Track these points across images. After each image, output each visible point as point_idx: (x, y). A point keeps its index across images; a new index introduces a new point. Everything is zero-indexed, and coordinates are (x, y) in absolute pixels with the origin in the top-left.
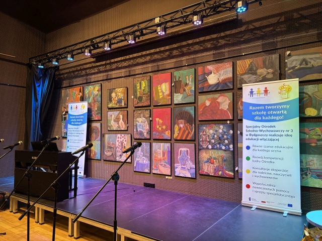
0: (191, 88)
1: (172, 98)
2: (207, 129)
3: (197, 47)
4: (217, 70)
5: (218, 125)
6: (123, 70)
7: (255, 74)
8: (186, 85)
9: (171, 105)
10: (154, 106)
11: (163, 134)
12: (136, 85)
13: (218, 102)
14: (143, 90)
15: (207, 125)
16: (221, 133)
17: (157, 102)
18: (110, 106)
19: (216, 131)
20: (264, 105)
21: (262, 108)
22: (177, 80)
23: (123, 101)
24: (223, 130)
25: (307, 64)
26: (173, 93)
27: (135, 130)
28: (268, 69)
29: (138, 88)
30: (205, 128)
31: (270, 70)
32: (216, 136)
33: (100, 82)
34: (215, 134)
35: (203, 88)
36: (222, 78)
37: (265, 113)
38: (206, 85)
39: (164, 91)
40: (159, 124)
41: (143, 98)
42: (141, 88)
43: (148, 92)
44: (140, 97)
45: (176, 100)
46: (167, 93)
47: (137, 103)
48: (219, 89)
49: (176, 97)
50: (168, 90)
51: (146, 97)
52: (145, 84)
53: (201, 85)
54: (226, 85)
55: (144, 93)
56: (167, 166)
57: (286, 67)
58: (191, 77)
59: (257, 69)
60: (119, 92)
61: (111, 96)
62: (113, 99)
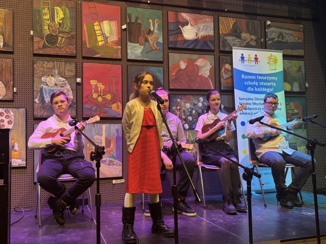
0: (158, 39)
1: (124, 48)
2: (182, 102)
4: (196, 22)
5: (197, 97)
7: (239, 37)
8: (150, 32)
10: (84, 58)
11: (106, 109)
12: (39, 11)
13: (196, 65)
14: (60, 24)
15: (183, 97)
16: (200, 108)
17: (92, 50)
19: (195, 105)
20: (256, 75)
21: (254, 77)
23: (1, 37)
24: (203, 104)
25: (283, 39)
26: (124, 41)
27: (37, 100)
28: (251, 35)
29: (47, 17)
30: (179, 100)
31: (253, 37)
32: (194, 112)
34: (192, 109)
35: (176, 42)
36: (202, 34)
37: (257, 84)
39: (107, 35)
40: (96, 91)
41: (60, 38)
42: (52, 18)
43: (71, 30)
44: (52, 35)
45: (132, 53)
46: (113, 38)
47: (43, 47)
48: (198, 47)
49: (131, 49)
50: (115, 34)
51: (67, 38)
52: (64, 14)
53: (172, 37)
54: (207, 44)
55: (60, 29)
56: (114, 163)
57: (266, 37)
58: (157, 22)
59: (241, 33)
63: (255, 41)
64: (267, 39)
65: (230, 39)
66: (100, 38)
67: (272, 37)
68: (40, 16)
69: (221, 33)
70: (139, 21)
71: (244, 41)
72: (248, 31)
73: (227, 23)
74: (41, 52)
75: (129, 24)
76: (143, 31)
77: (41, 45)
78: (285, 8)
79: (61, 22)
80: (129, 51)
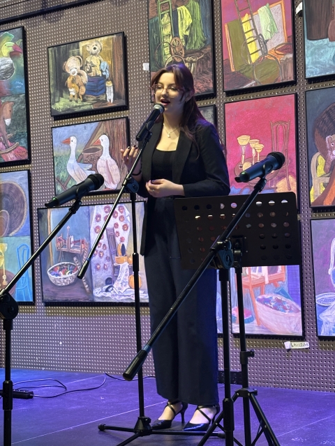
1: (299, 56)
9: (293, 83)
10: (229, 93)
12: (157, 23)
14: (186, 37)
17: (239, 76)
18: (61, 105)
23: (109, 84)
26: (299, 40)
29: (167, 31)
33: (19, 24)
39: (266, 36)
40: (249, 157)
42: (175, 30)
43: (203, 45)
45: (315, 63)
46: (278, 40)
49: (312, 54)
51: (198, 62)
52: (193, 17)
55: (187, 48)
56: (286, 305)
60: (94, 51)
61: (64, 71)
62: (69, 80)
68: (158, 32)
79: (188, 33)
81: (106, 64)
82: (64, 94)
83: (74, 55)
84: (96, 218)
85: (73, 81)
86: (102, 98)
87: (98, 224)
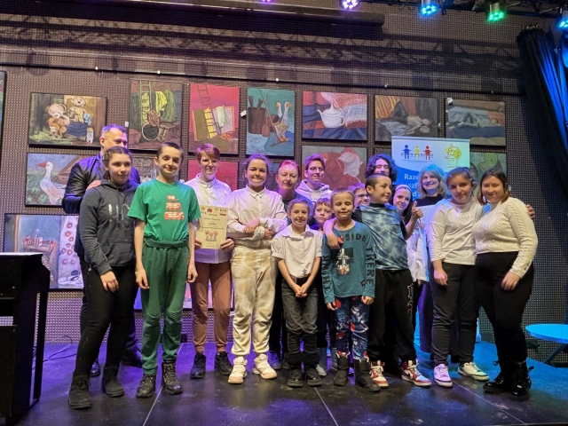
0: (287, 127)
1: (242, 140)
3: (299, 52)
4: (341, 104)
6: (93, 54)
8: (277, 119)
10: (191, 154)
12: (137, 97)
13: (340, 161)
14: (161, 112)
18: (39, 137)
22: (255, 105)
23: (90, 130)
25: (472, 122)
26: (243, 131)
28: (422, 118)
31: (426, 121)
35: (313, 131)
36: (349, 119)
38: (318, 126)
39: (221, 124)
41: (161, 130)
42: (153, 106)
43: (175, 120)
44: (151, 127)
45: (252, 147)
46: (229, 128)
47: (140, 141)
48: (343, 138)
49: (251, 141)
50: (231, 123)
51: (170, 130)
52: (168, 100)
53: (308, 124)
54: (357, 133)
55: (162, 119)
57: (445, 120)
58: (287, 105)
59: (407, 115)
60: (78, 104)
61: (47, 113)
62: (51, 120)
63: (429, 126)
64: (447, 124)
65: (390, 125)
66: (211, 129)
67: (455, 121)
68: (138, 103)
69: (377, 117)
70: (263, 106)
71: (412, 127)
72: (419, 114)
73: (387, 103)
74: (137, 148)
75: (250, 110)
76: (268, 118)
77: (138, 140)
78: (477, 79)
79: (163, 110)
80: (247, 144)
81: (89, 115)
82: (44, 129)
83: (58, 103)
84: (68, 226)
85: (55, 121)
86: (83, 138)
87: (69, 230)
